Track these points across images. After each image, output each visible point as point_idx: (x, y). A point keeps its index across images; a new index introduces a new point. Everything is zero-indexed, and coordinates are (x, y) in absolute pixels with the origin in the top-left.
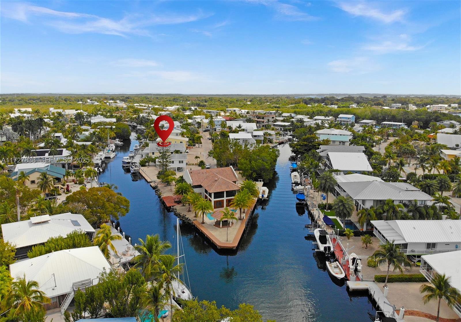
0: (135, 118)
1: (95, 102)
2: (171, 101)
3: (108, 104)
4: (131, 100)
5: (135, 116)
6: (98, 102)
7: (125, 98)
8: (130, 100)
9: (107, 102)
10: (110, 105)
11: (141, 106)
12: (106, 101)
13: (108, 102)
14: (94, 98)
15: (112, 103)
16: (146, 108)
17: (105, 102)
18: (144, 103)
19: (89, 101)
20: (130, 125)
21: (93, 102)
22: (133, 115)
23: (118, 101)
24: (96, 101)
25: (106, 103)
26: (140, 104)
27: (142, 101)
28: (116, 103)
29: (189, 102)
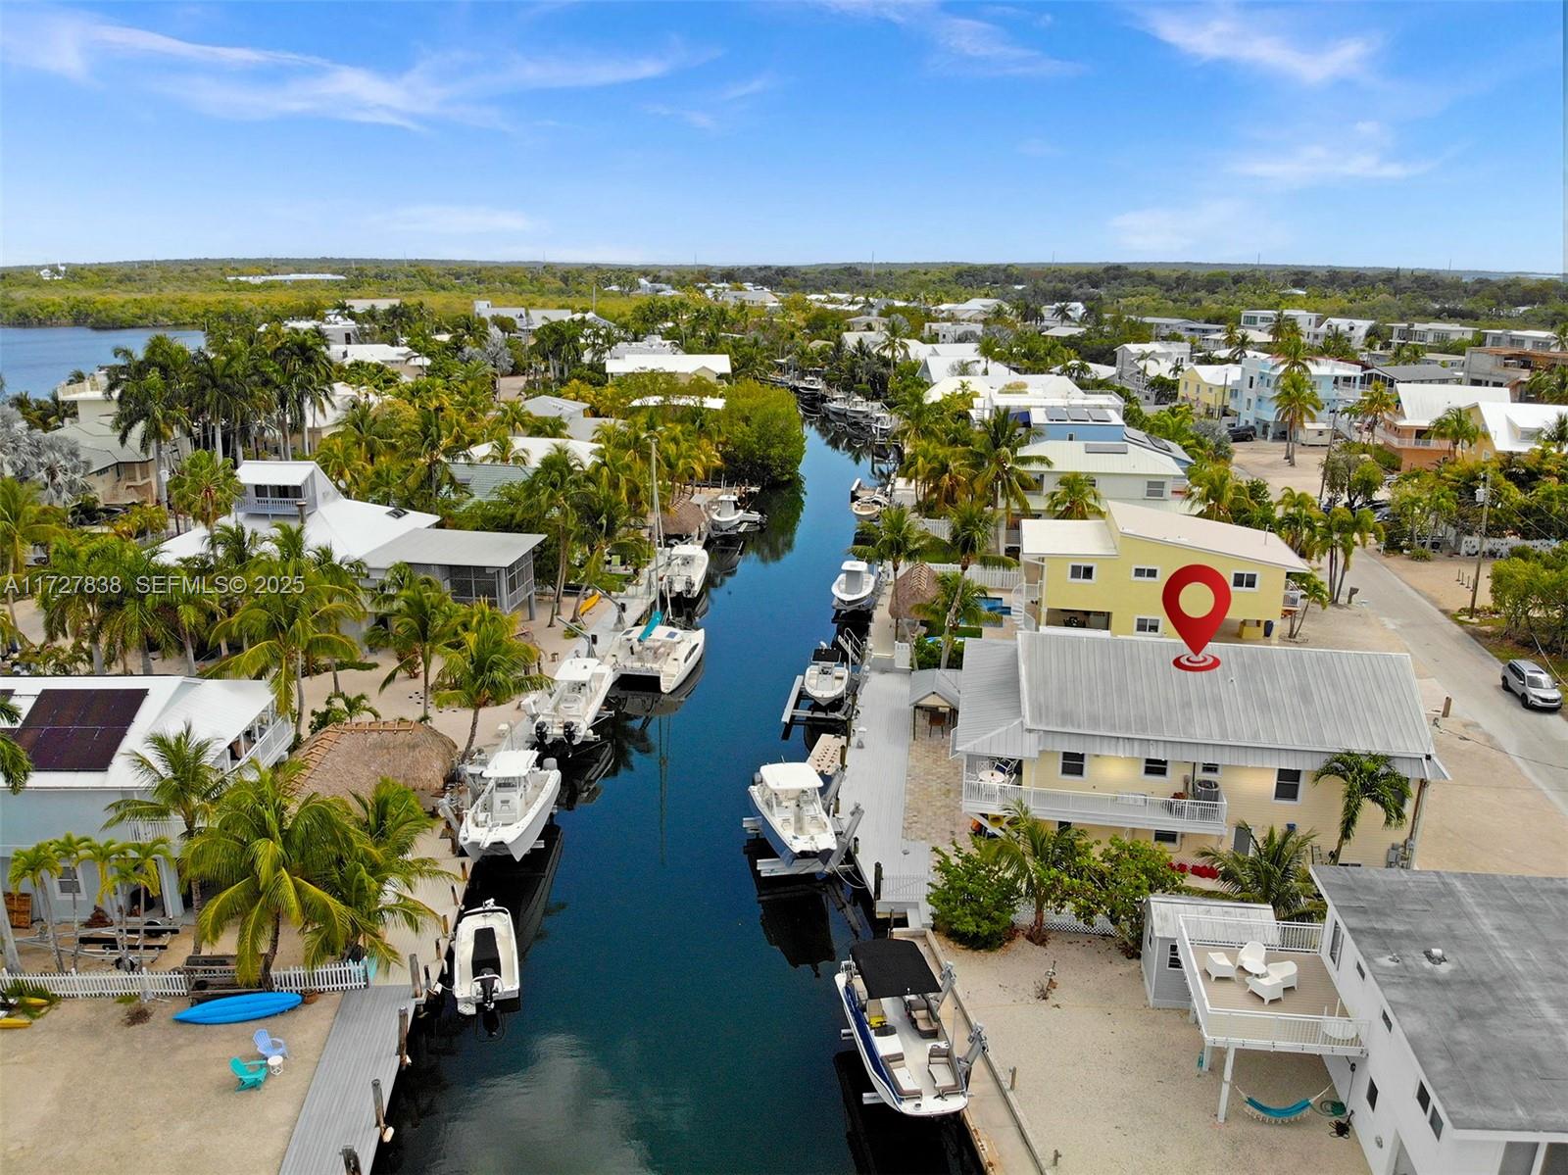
0: (822, 352)
1: (664, 286)
2: (949, 282)
3: (709, 292)
4: (797, 282)
5: (818, 344)
6: (674, 289)
7: (772, 277)
8: (791, 280)
9: (707, 288)
10: (716, 300)
11: (832, 301)
12: (703, 285)
13: (711, 287)
14: (663, 274)
15: (724, 288)
16: (856, 308)
17: (700, 289)
18: (843, 292)
19: (643, 281)
20: (795, 389)
21: (658, 286)
22: (811, 341)
23: (748, 285)
24: (667, 284)
25: (704, 292)
26: (832, 295)
27: (837, 286)
28: (740, 289)
29: (1020, 287)
